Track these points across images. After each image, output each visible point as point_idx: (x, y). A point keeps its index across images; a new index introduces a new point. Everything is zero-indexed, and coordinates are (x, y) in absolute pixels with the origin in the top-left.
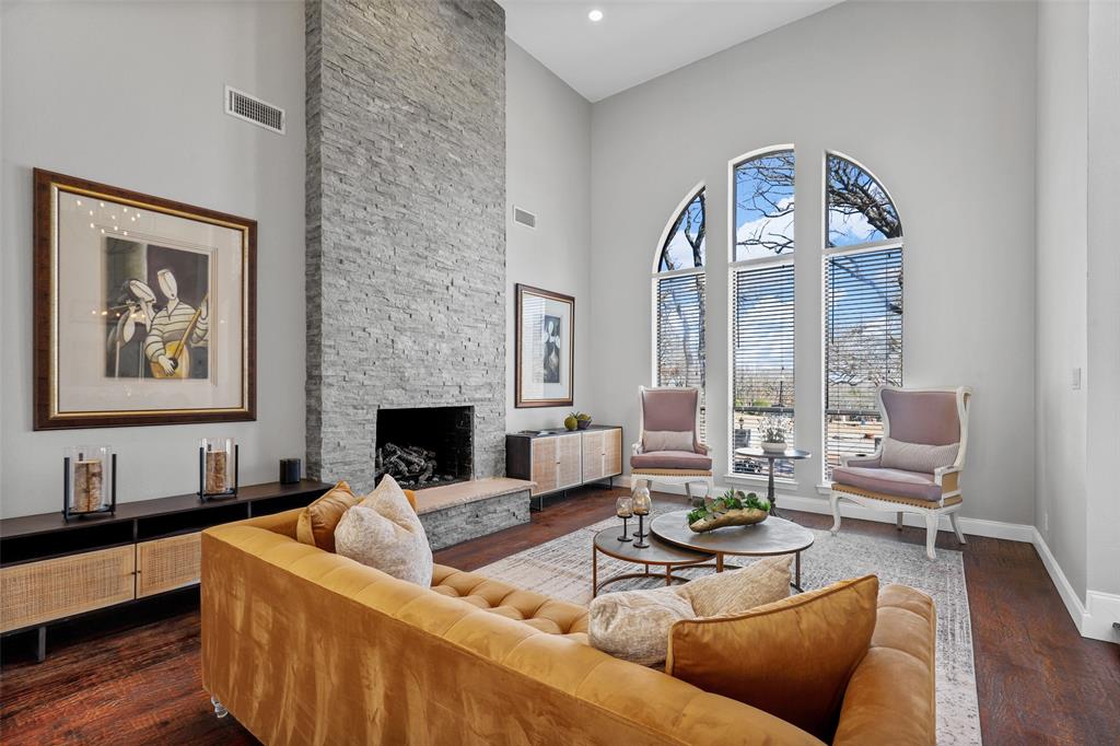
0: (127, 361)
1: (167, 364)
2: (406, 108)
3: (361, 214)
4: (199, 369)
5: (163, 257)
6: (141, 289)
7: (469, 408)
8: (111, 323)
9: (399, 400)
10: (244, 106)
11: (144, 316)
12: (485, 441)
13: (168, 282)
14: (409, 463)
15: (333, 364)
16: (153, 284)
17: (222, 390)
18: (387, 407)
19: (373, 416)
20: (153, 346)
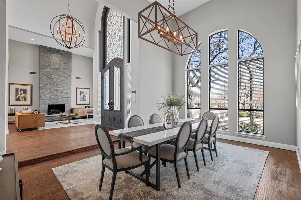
0: (18, 100)
1: (22, 100)
2: (53, 69)
3: (45, 83)
4: (25, 100)
5: (21, 90)
6: (19, 93)
7: (65, 105)
8: (16, 96)
9: (51, 103)
10: (31, 73)
11: (20, 95)
12: (67, 109)
13: (22, 92)
14: (56, 111)
15: (41, 100)
16: (20, 92)
17: (28, 102)
18: (49, 104)
19: (47, 105)
20: (20, 98)
